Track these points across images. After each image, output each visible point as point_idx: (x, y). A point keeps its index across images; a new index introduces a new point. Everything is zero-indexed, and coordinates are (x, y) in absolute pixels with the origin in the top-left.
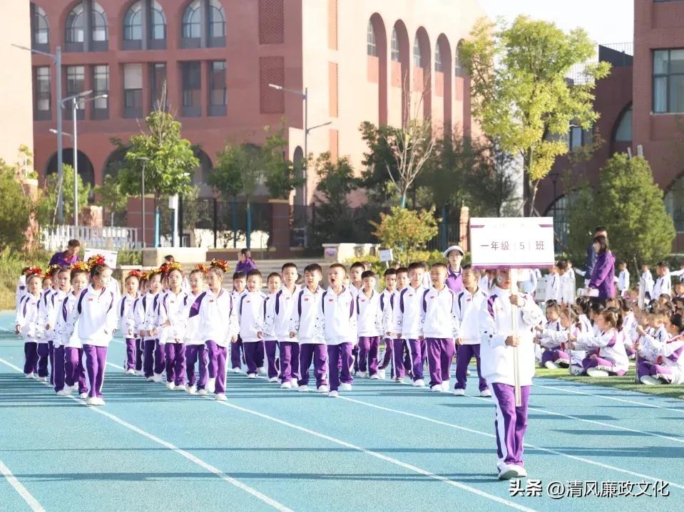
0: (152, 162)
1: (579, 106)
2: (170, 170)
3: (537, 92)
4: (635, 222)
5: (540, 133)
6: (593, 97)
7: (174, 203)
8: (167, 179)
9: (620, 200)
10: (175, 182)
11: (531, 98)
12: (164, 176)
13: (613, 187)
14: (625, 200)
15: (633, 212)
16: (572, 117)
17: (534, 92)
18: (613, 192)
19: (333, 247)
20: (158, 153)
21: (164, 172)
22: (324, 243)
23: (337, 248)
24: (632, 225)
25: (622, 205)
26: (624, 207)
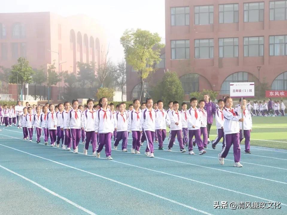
0: (20, 73)
1: (156, 56)
2: (26, 76)
3: (145, 52)
4: (174, 92)
5: (145, 65)
6: (160, 54)
7: (27, 86)
8: (25, 78)
9: (170, 85)
10: (28, 79)
11: (143, 54)
12: (24, 78)
13: (167, 81)
14: (171, 85)
15: (173, 89)
16: (154, 60)
17: (143, 52)
18: (167, 82)
19: (81, 100)
20: (22, 70)
21: (24, 76)
22: (79, 98)
23: (82, 100)
24: (173, 93)
25: (170, 87)
26: (171, 87)
